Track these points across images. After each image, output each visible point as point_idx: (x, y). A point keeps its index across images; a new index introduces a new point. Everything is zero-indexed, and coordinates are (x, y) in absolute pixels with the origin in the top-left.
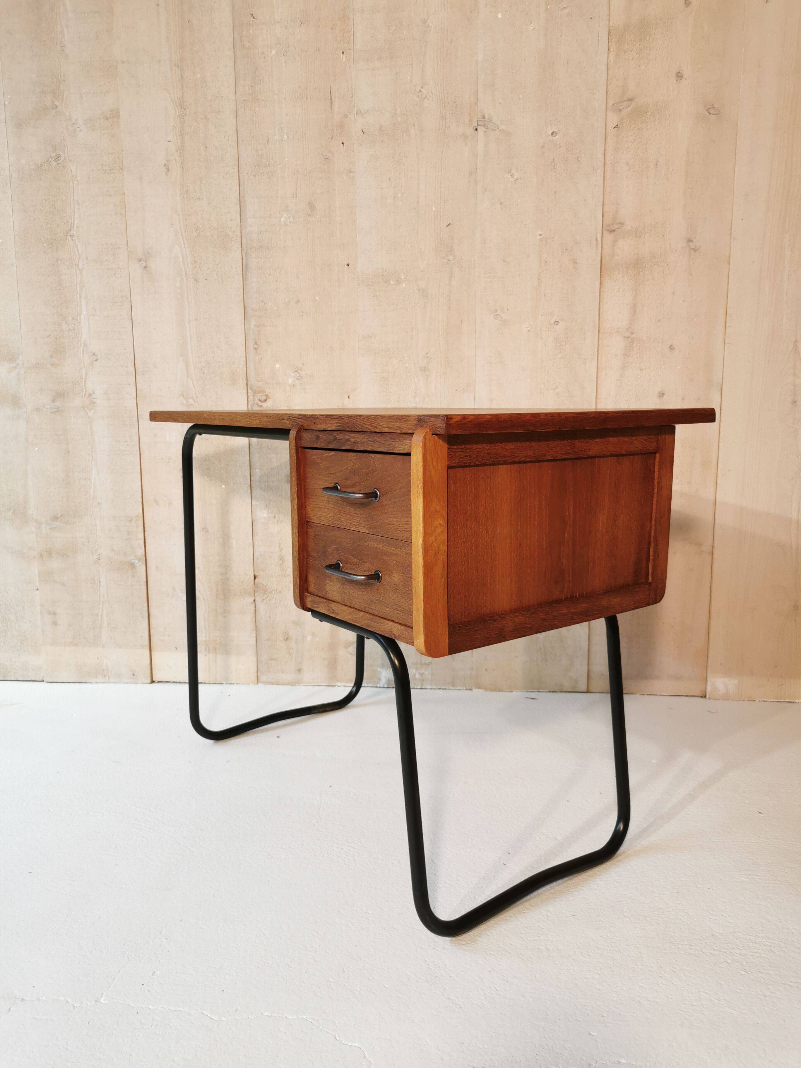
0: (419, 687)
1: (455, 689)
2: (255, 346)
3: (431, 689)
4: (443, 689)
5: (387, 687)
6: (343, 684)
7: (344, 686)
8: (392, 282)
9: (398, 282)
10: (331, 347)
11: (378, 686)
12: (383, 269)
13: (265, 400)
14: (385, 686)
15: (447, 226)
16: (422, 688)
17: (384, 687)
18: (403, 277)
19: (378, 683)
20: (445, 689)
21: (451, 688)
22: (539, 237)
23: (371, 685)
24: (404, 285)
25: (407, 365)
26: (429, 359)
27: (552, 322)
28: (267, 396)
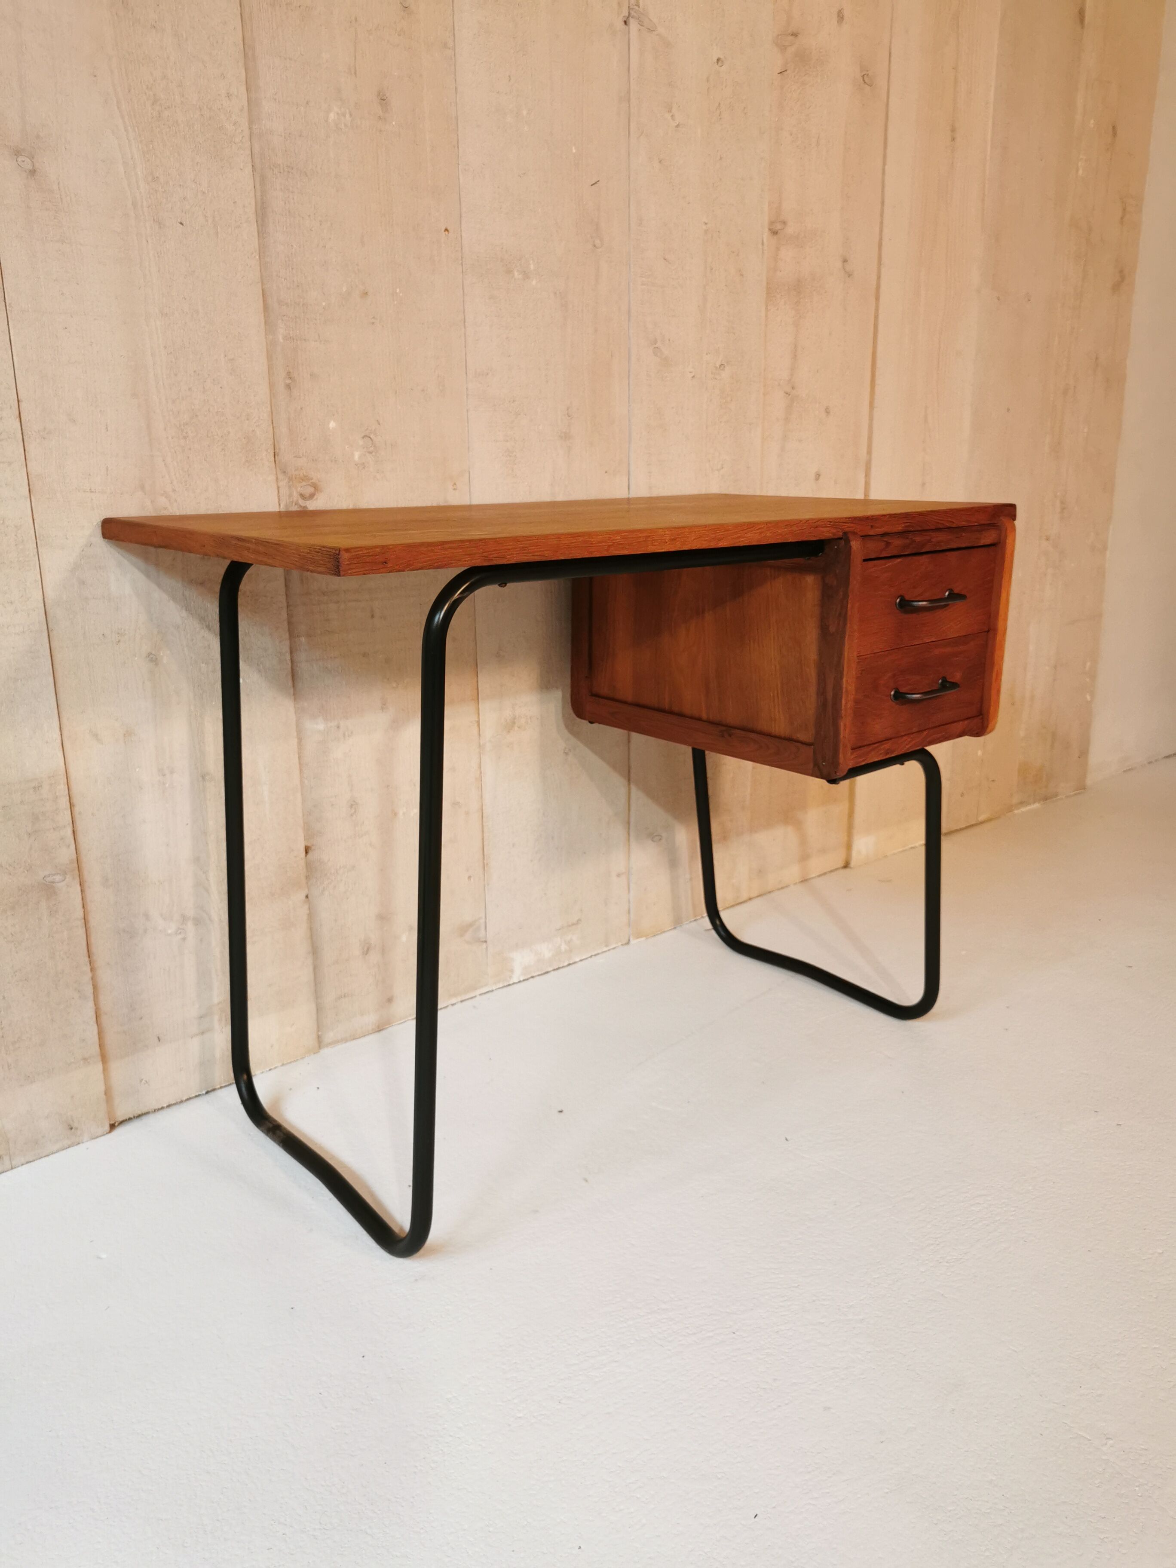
0: (566, 964)
1: (609, 950)
2: (289, 381)
3: (581, 960)
4: (595, 955)
5: (524, 980)
6: (459, 999)
7: (462, 1001)
8: (516, 274)
9: (526, 276)
10: (423, 390)
11: (511, 983)
12: (502, 248)
13: (312, 496)
14: (522, 979)
15: (592, 185)
16: (569, 965)
17: (520, 982)
18: (532, 267)
19: (511, 977)
20: (598, 954)
21: (605, 949)
22: (704, 227)
23: (501, 986)
24: (534, 282)
25: (541, 428)
26: (571, 418)
27: (718, 366)
28: (315, 487)
